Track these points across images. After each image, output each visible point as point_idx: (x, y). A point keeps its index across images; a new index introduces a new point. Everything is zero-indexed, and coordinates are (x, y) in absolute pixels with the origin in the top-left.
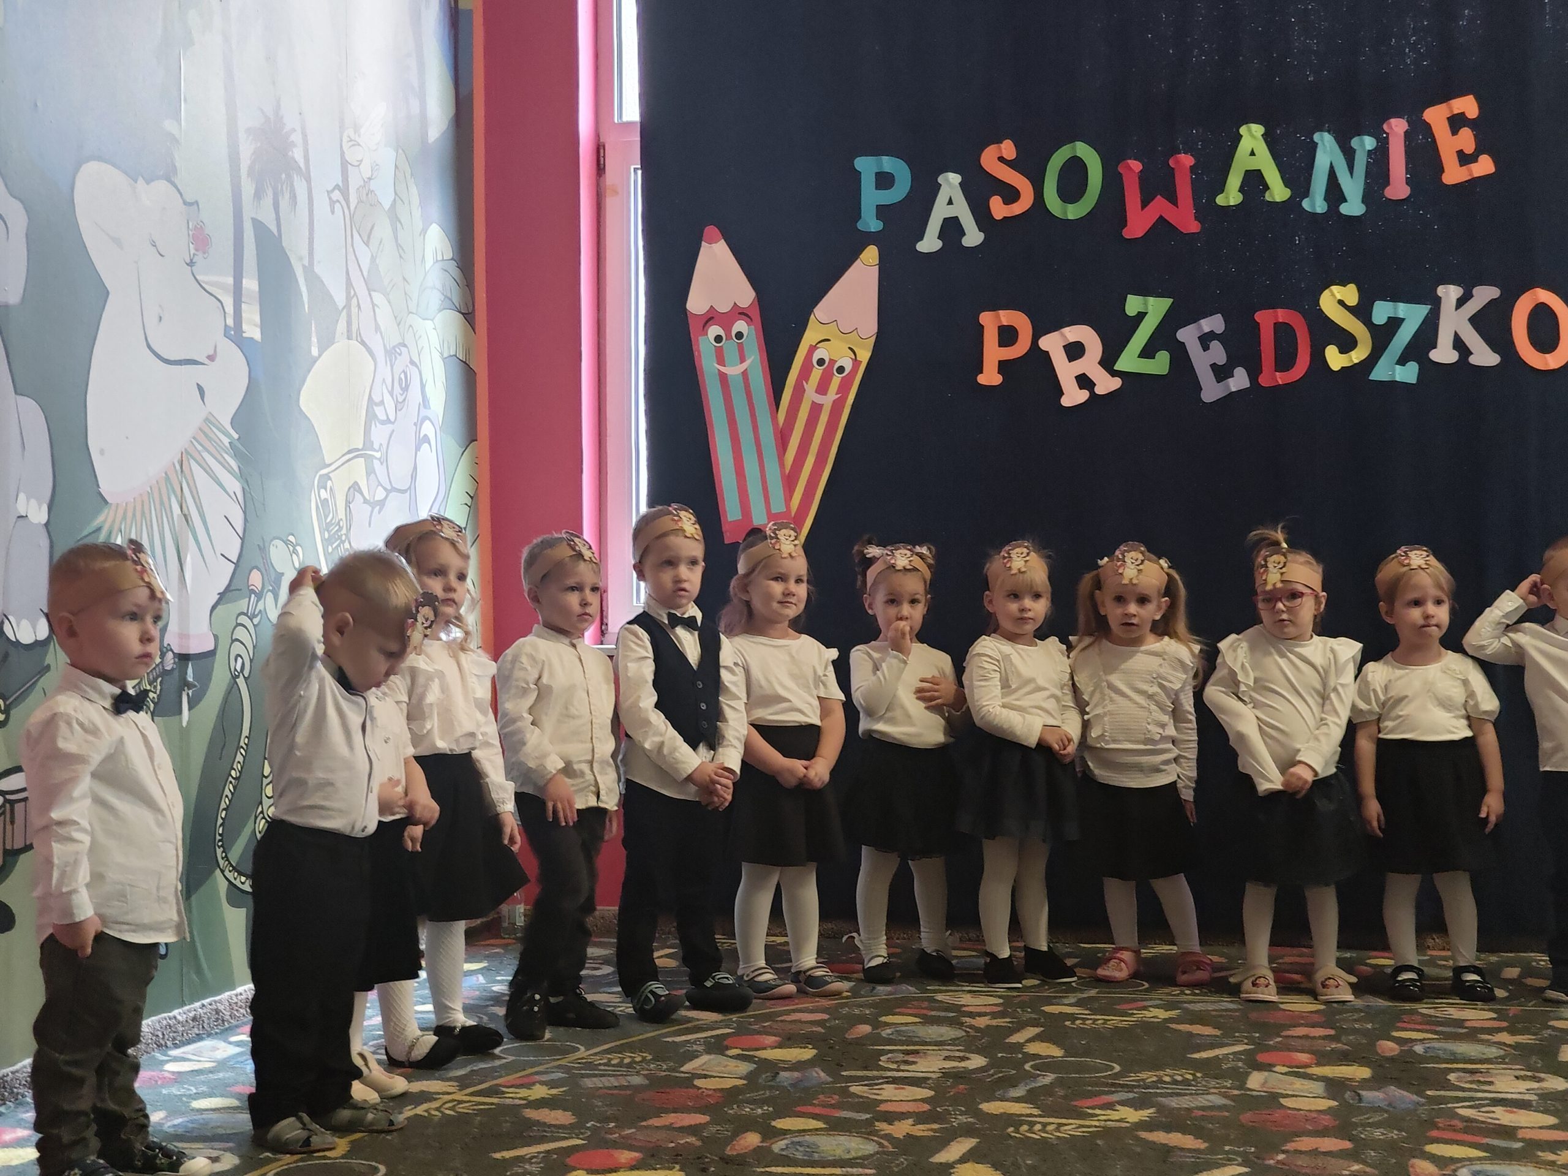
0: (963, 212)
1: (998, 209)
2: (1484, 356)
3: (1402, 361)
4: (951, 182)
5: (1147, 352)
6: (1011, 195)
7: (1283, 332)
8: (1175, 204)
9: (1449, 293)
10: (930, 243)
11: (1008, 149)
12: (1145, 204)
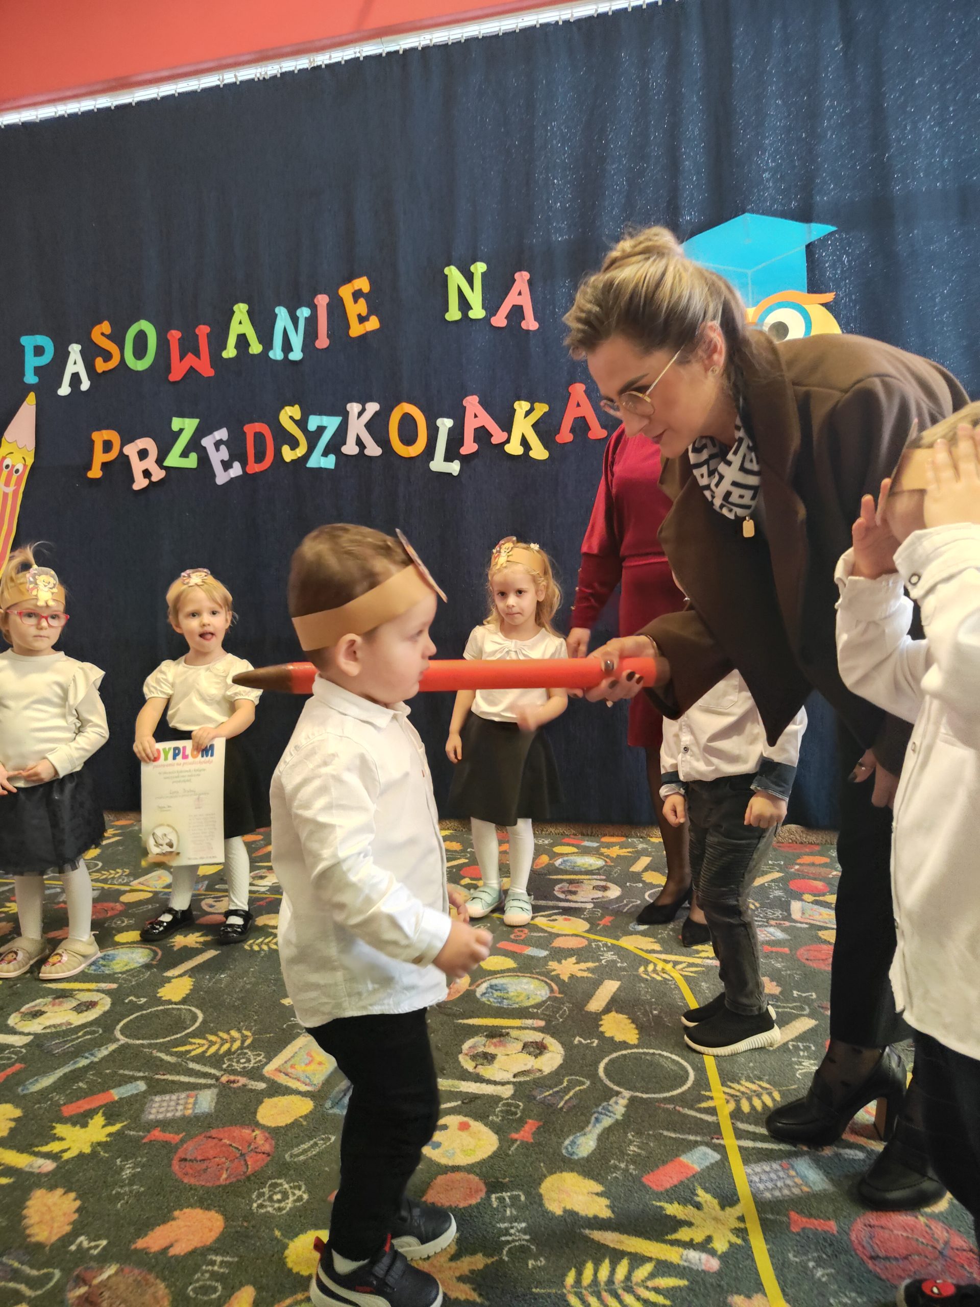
0: (81, 369)
1: (101, 366)
2: (373, 450)
3: (325, 454)
4: (75, 350)
5: (185, 454)
6: (107, 356)
7: (259, 437)
8: (199, 358)
9: (354, 408)
10: (64, 390)
11: (106, 327)
12: (182, 358)
